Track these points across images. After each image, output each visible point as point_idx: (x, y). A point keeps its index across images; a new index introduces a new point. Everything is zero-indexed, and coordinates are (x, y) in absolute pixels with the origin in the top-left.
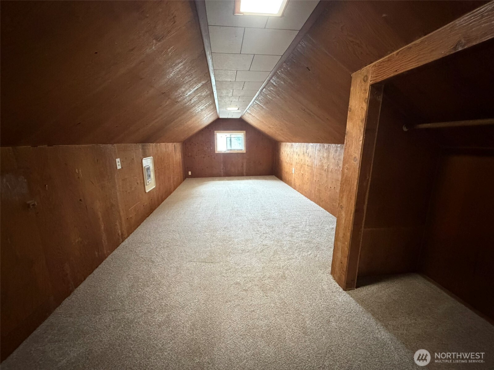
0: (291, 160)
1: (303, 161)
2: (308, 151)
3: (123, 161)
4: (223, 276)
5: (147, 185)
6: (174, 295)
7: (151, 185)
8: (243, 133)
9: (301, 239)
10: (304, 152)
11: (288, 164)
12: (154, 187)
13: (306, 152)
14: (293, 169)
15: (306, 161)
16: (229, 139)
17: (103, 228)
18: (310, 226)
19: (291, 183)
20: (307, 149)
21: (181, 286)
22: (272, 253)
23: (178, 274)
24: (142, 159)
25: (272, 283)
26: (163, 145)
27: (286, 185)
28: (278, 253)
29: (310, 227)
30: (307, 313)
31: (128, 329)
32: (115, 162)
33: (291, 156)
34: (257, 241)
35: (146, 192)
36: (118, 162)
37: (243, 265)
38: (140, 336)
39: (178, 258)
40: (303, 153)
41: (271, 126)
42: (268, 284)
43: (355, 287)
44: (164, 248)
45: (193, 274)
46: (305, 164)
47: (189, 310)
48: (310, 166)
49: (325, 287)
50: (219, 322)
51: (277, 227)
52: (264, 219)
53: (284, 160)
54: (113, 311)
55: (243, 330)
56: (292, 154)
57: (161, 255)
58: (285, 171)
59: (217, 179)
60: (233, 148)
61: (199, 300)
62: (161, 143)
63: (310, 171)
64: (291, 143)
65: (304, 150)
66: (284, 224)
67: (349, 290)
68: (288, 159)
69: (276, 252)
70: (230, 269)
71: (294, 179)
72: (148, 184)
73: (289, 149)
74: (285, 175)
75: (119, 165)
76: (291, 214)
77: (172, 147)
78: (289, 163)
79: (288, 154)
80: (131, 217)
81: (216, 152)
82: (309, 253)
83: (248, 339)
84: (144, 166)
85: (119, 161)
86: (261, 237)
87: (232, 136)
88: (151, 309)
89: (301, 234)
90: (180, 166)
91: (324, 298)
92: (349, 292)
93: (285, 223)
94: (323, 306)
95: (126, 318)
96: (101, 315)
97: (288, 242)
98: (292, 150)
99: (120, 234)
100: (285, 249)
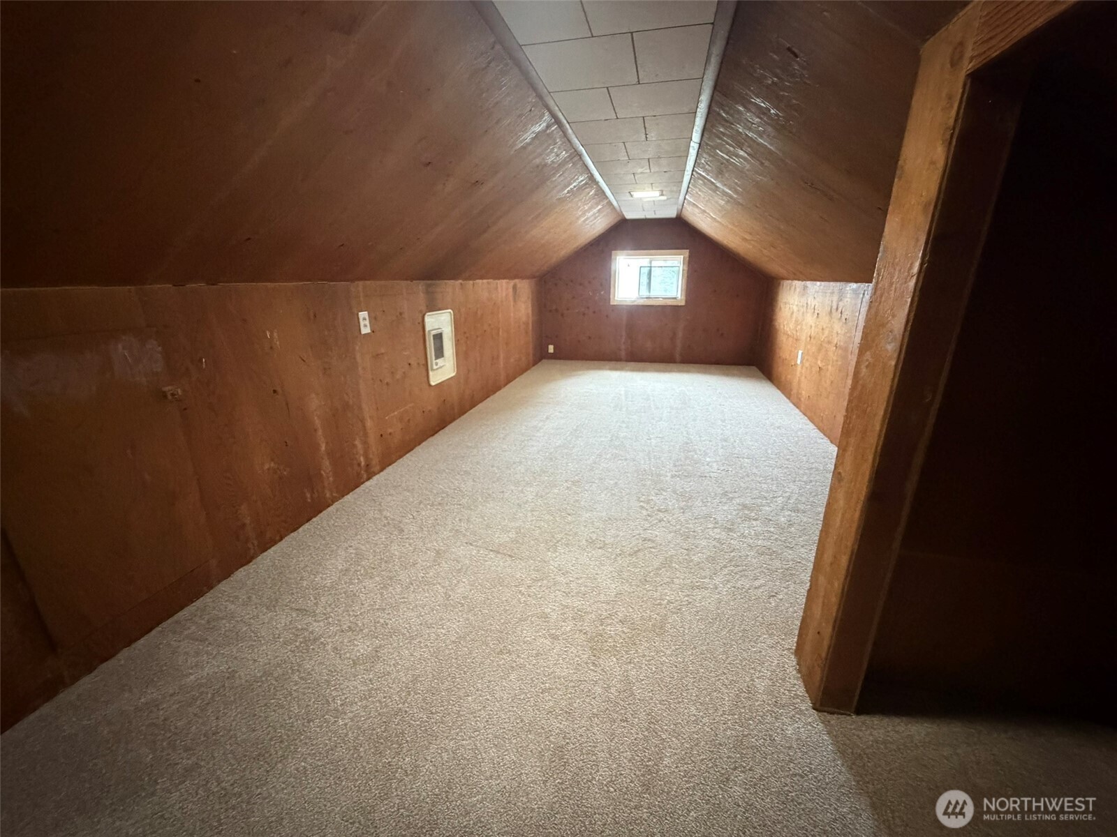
0: (799, 327)
1: (826, 332)
2: (841, 304)
3: (375, 318)
4: (520, 592)
5: (432, 370)
6: (408, 609)
7: (444, 370)
8: (682, 257)
9: (751, 541)
10: (831, 307)
11: (791, 339)
12: (453, 374)
13: (837, 309)
14: (800, 352)
15: (835, 335)
16: (645, 271)
17: (323, 448)
18: (796, 510)
19: (791, 390)
20: (840, 300)
21: (428, 593)
22: (656, 564)
23: (435, 566)
24: (424, 315)
25: (623, 636)
26: (483, 283)
27: (777, 393)
28: (674, 565)
29: (793, 514)
30: (676, 738)
31: (303, 653)
32: (356, 319)
33: (800, 318)
34: (634, 527)
35: (430, 385)
36: (364, 319)
37: (576, 576)
38: (316, 673)
39: (450, 531)
40: (829, 309)
41: (748, 237)
42: (611, 637)
43: (853, 710)
44: (432, 505)
45: (462, 574)
46: (829, 342)
47: (421, 648)
48: (841, 348)
49: (761, 685)
50: (466, 692)
51: (702, 500)
52: (677, 473)
53: (782, 327)
54: (297, 610)
55: (506, 726)
56: (803, 313)
57: (422, 520)
58: (780, 357)
59: (608, 367)
60: (653, 294)
61: (449, 631)
62: (478, 281)
63: (840, 363)
64: (804, 282)
65: (832, 301)
66: (725, 494)
67: (832, 713)
68: (792, 326)
69: (667, 563)
70: (543, 580)
71: (799, 381)
72: (435, 367)
73: (796, 297)
74: (780, 369)
75: (365, 326)
76: (755, 471)
77: (507, 289)
78: (793, 337)
79: (793, 313)
80: (390, 434)
81: (612, 303)
82: (757, 583)
83: (507, 750)
84: (428, 328)
85: (367, 318)
86: (649, 518)
87: (654, 264)
88: (357, 624)
89: (760, 529)
90: (527, 333)
91: (740, 714)
92: (829, 717)
93: (726, 492)
94: (729, 733)
95: (310, 630)
96: (276, 612)
97: (714, 543)
98: (803, 301)
99: (363, 464)
100: (695, 559)
